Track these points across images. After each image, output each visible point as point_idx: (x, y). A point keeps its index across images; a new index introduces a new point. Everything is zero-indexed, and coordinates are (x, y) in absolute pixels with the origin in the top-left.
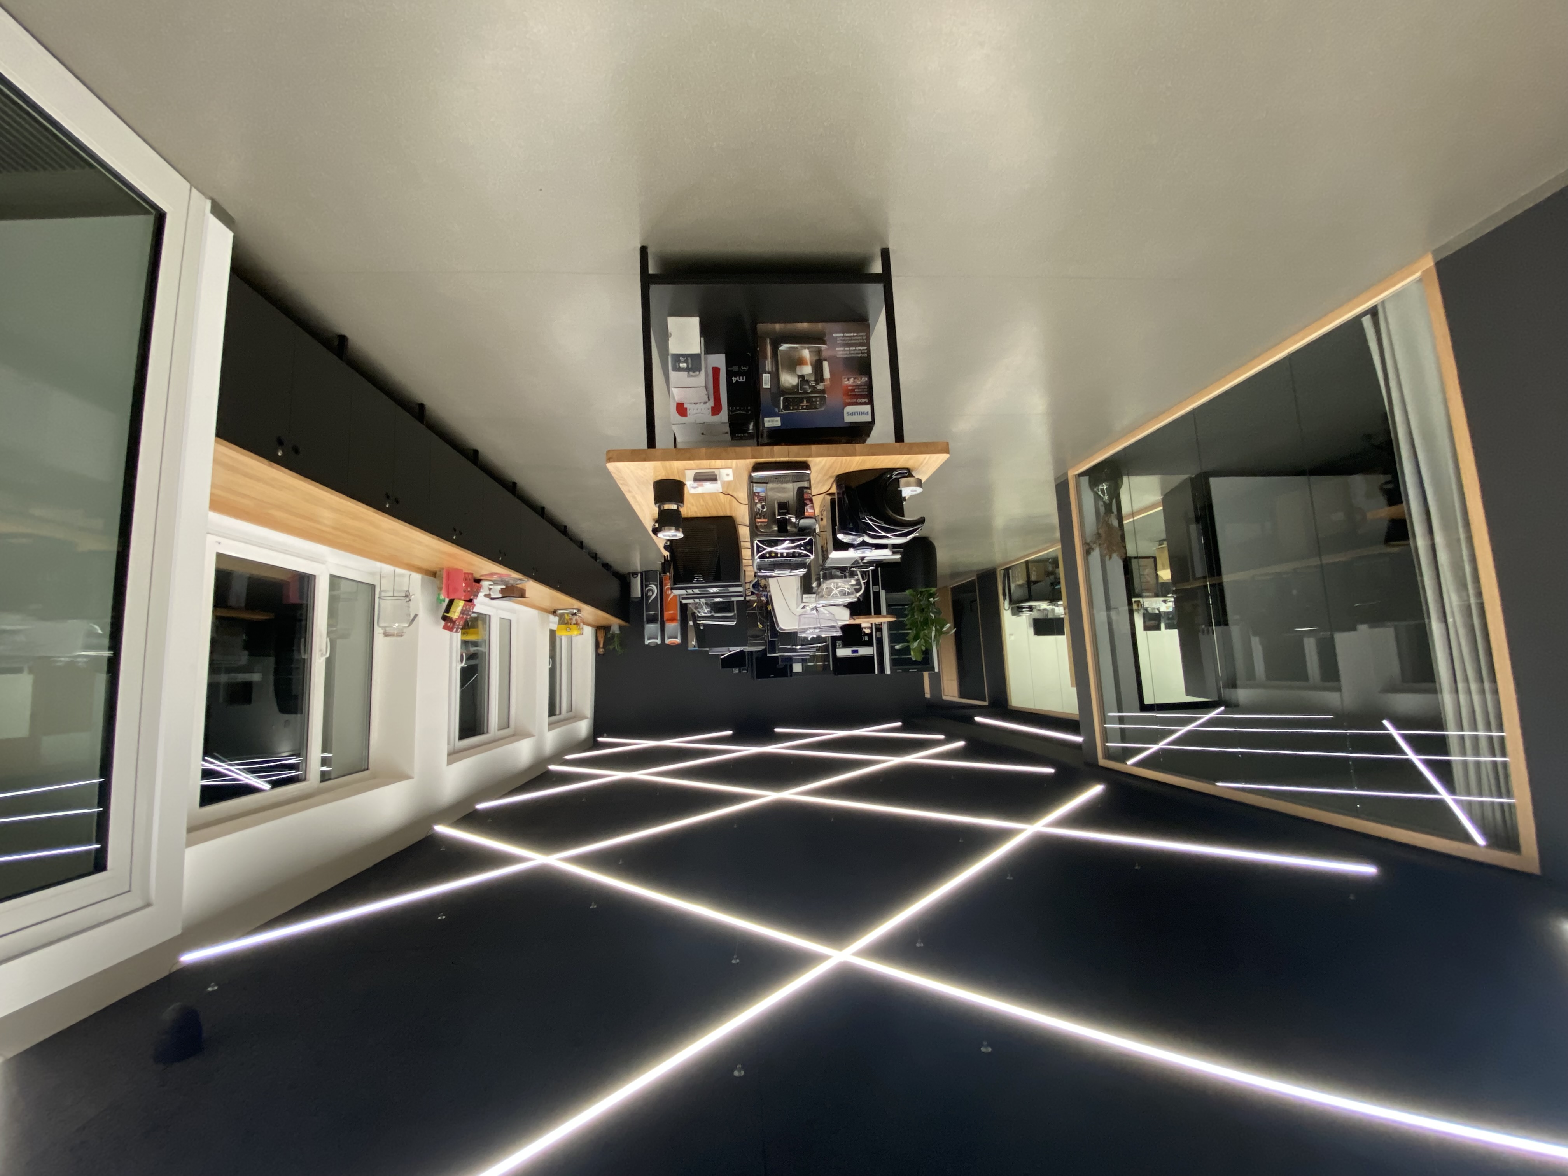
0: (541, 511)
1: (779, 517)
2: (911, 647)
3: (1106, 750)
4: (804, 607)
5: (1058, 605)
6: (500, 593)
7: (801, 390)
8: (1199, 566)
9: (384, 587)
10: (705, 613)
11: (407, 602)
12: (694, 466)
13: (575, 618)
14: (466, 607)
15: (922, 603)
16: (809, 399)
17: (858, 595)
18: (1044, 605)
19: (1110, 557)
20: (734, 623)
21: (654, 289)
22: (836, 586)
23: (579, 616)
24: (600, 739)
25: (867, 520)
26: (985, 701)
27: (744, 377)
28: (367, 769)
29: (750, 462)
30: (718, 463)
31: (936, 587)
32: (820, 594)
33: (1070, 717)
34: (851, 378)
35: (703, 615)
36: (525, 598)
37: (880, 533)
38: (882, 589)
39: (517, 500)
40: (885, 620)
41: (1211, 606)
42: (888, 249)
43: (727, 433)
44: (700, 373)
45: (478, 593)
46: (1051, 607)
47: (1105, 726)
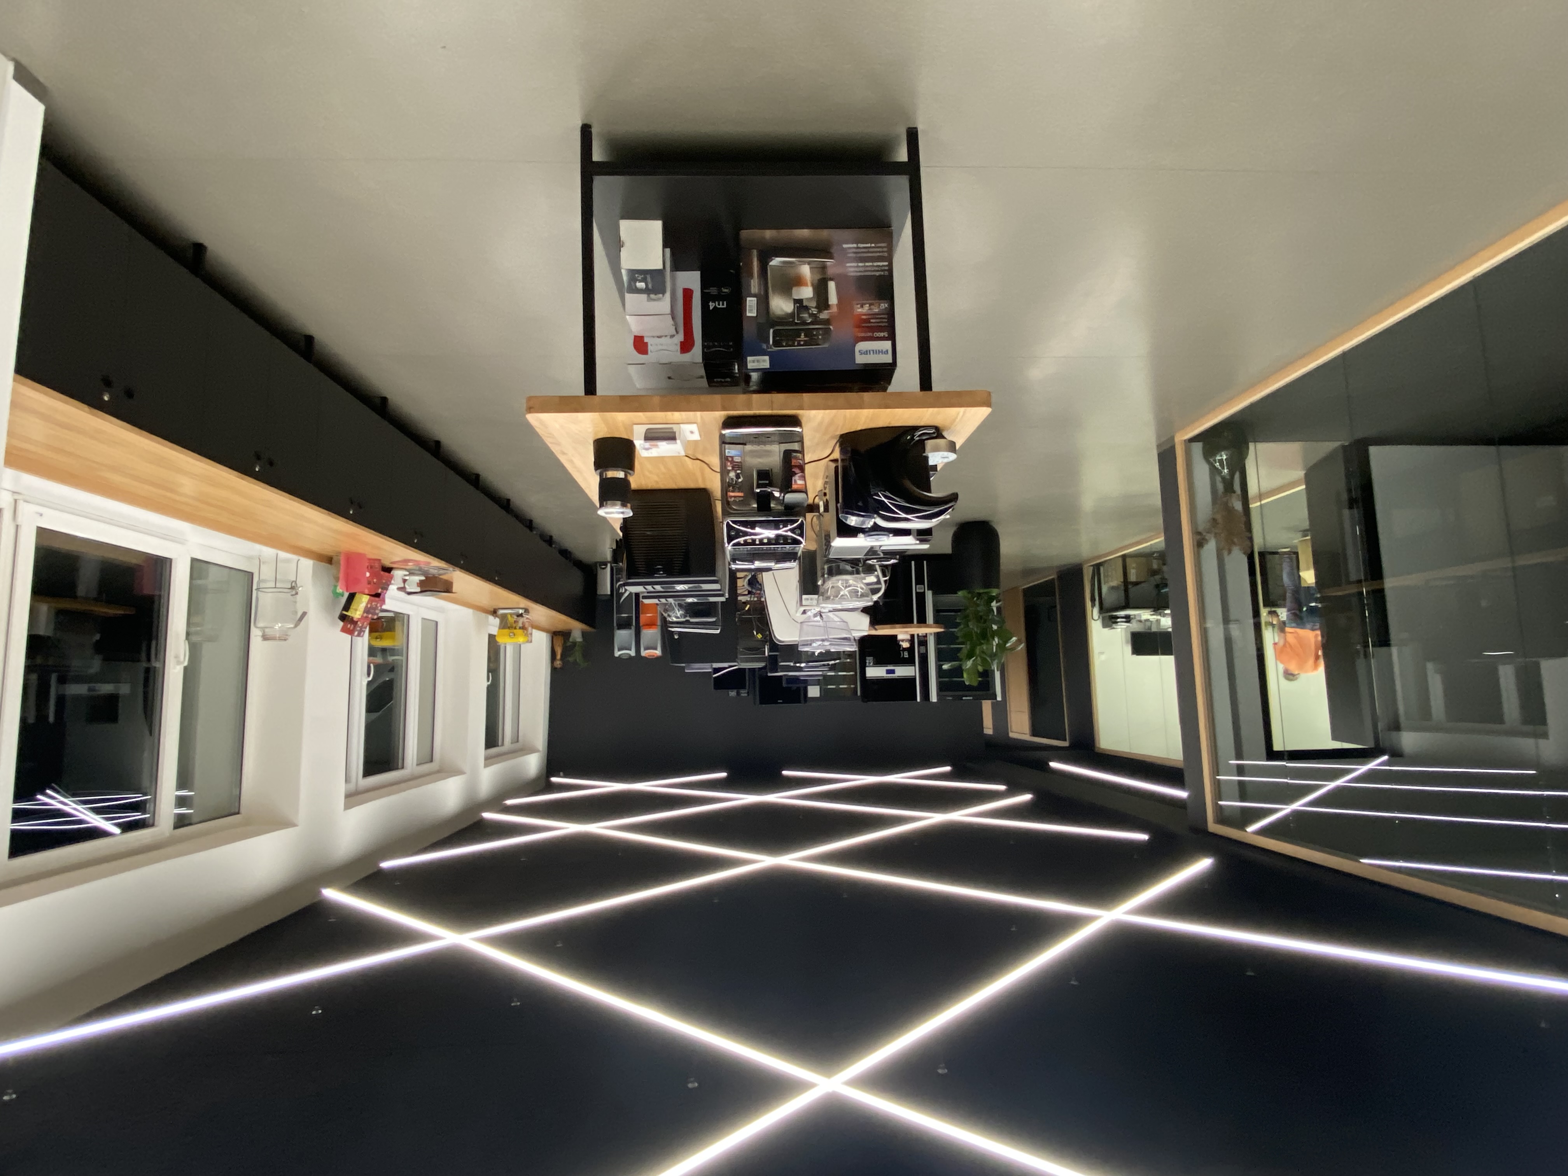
0: (474, 480)
1: (758, 491)
2: (964, 668)
3: (1219, 810)
4: (804, 612)
5: (1165, 615)
6: (418, 586)
7: (797, 320)
8: (1355, 568)
9: (264, 575)
10: (677, 618)
11: (292, 595)
12: (644, 420)
13: (521, 620)
14: (371, 604)
15: (979, 609)
16: (808, 333)
17: (875, 598)
18: (1146, 615)
19: (1230, 552)
20: (718, 632)
21: (600, 183)
22: (845, 585)
23: (527, 618)
24: (554, 779)
25: (880, 497)
26: (1065, 740)
27: (725, 302)
28: (238, 813)
29: (720, 415)
30: (677, 416)
31: (997, 587)
32: (826, 595)
33: (1172, 764)
34: (865, 304)
35: (675, 619)
36: (452, 593)
37: (899, 514)
38: (928, 590)
39: (441, 464)
40: (930, 630)
41: (1367, 620)
42: (916, 128)
43: (702, 377)
44: (663, 296)
45: (388, 585)
46: (1155, 617)
47: (1218, 777)
